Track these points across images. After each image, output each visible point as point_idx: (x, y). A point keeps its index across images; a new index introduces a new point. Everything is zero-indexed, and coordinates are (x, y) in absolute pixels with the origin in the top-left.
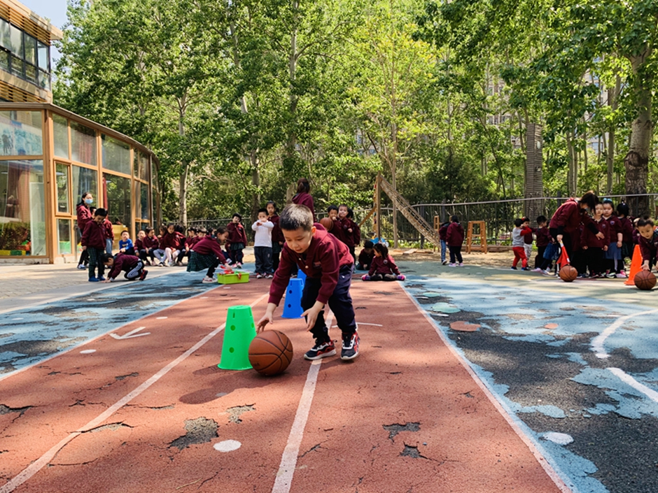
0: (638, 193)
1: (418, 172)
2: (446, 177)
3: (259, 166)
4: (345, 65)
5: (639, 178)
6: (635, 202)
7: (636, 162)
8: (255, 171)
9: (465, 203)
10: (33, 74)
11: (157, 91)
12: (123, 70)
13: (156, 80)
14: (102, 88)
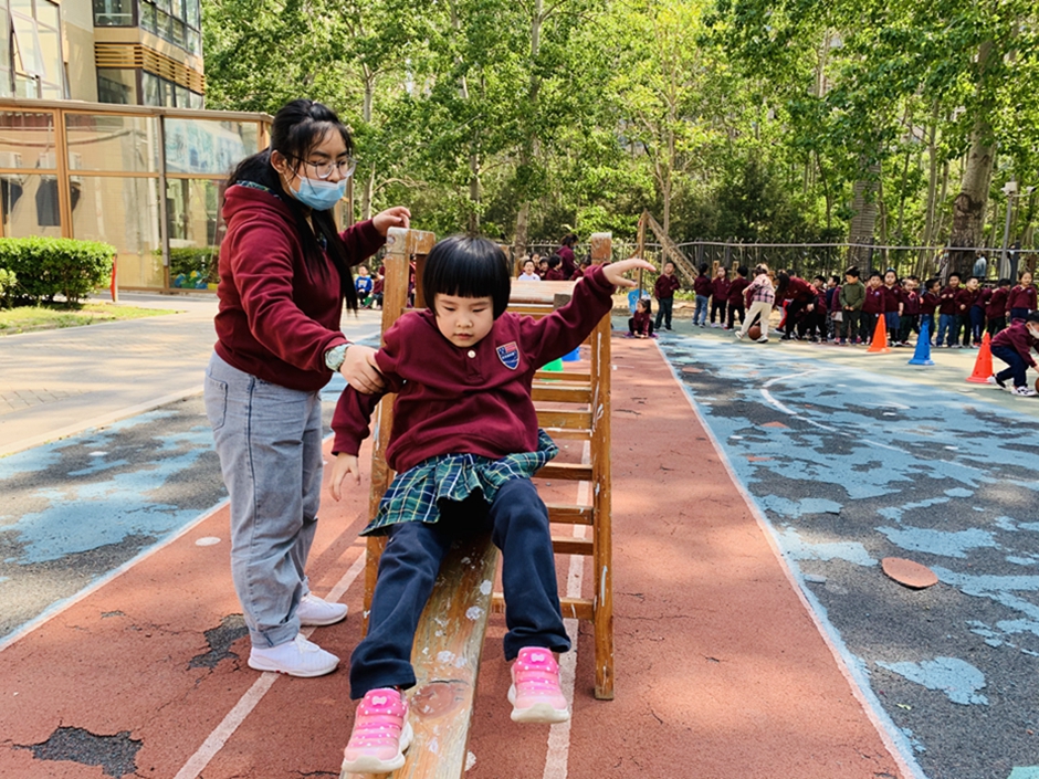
0: (963, 246)
1: (704, 186)
2: (744, 198)
3: (480, 173)
4: (609, 30)
5: (967, 227)
6: (958, 257)
7: (966, 208)
8: (474, 181)
9: (756, 244)
10: (181, 33)
11: (336, 52)
12: (282, 14)
13: (331, 34)
14: (253, 42)
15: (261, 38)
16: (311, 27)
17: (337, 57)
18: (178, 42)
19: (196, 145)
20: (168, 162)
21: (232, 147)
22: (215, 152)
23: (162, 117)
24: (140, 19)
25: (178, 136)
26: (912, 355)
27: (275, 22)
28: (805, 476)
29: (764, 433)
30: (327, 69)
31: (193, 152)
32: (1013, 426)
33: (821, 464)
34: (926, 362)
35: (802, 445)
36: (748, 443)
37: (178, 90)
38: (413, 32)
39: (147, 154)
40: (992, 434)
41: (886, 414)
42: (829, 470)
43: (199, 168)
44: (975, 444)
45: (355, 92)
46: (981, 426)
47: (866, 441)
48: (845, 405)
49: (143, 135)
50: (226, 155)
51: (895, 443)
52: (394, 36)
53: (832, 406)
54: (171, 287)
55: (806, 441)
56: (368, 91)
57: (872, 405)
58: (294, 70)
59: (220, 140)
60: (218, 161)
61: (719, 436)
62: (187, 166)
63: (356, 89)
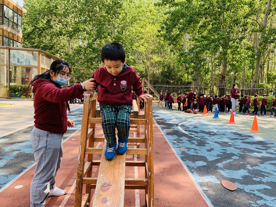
4: (133, 32)
5: (222, 82)
7: (222, 78)
9: (171, 86)
10: (16, 27)
11: (61, 33)
12: (46, 23)
13: (59, 29)
14: (37, 30)
15: (39, 29)
16: (54, 27)
17: (61, 35)
18: (15, 29)
19: (19, 57)
20: (10, 61)
21: (30, 58)
22: (25, 59)
23: (9, 50)
24: (4, 22)
25: (14, 54)
26: (214, 116)
27: (43, 25)
28: (195, 154)
29: (182, 140)
30: (58, 38)
31: (18, 59)
32: (243, 136)
33: (198, 150)
34: (217, 118)
35: (192, 144)
36: (178, 144)
37: (14, 42)
38: (82, 30)
39: (4, 59)
40: (239, 139)
41: (211, 133)
42: (201, 152)
43: (20, 63)
44: (235, 142)
45: (65, 44)
46: (235, 137)
47: (208, 142)
48: (200, 131)
49: (3, 54)
50: (28, 60)
51: (216, 142)
52: (77, 30)
53: (197, 131)
54: (10, 97)
55: (193, 142)
56: (69, 44)
57: (207, 131)
58: (49, 38)
59: (27, 56)
60: (26, 61)
61: (170, 142)
62: (16, 63)
63: (66, 43)
